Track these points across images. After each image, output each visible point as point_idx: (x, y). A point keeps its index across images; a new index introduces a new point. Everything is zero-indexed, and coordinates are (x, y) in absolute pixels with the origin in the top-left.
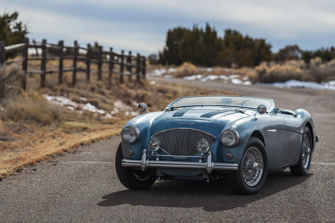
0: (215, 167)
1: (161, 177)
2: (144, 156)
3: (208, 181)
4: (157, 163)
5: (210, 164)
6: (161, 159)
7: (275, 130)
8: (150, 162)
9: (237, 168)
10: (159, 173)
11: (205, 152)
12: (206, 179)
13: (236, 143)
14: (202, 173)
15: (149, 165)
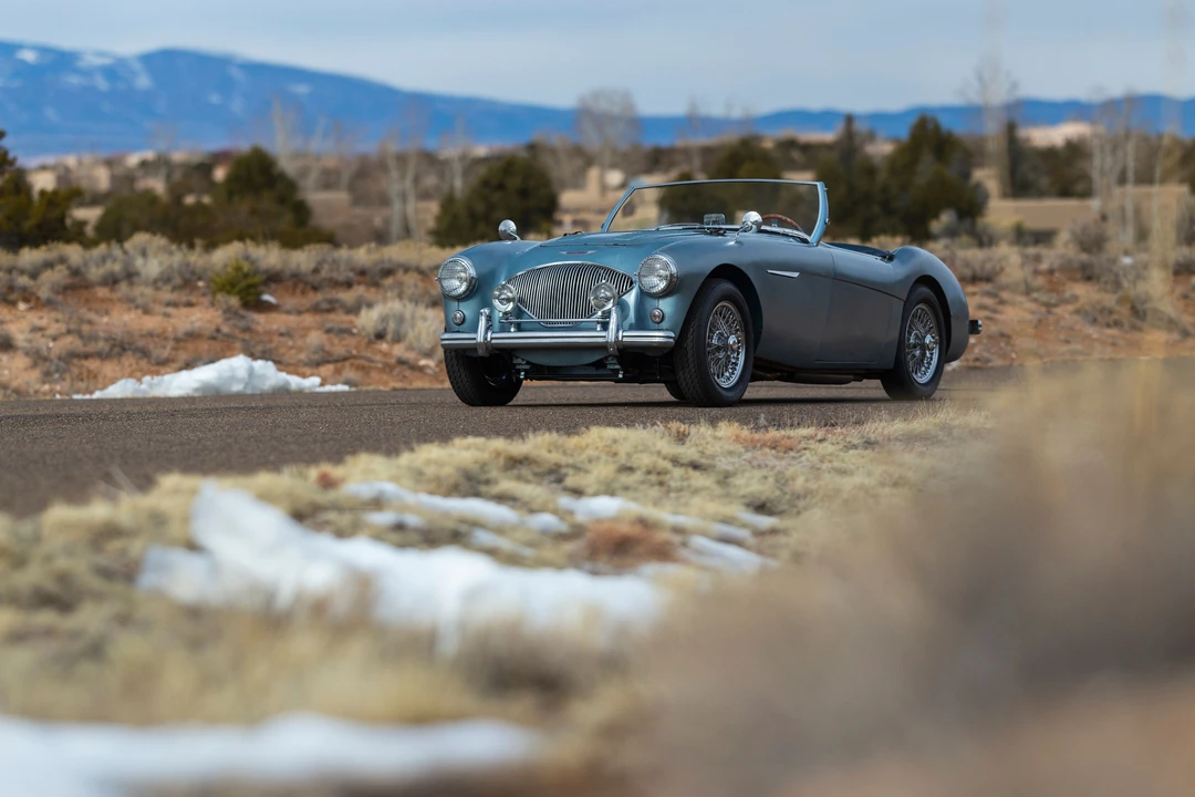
0: (626, 339)
1: (527, 371)
2: (482, 324)
3: (620, 376)
4: (513, 337)
5: (614, 334)
6: (519, 328)
7: (796, 275)
8: (495, 335)
9: (671, 340)
10: (519, 361)
11: (605, 309)
12: (617, 371)
13: (668, 286)
14: (606, 358)
15: (493, 341)
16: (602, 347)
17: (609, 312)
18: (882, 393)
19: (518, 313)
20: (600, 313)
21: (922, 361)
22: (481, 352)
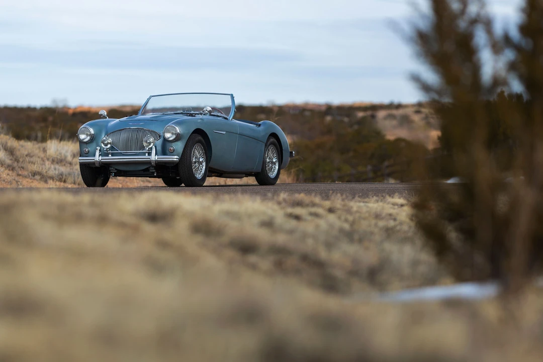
0: (159, 159)
1: (115, 173)
2: (97, 153)
3: (155, 175)
4: (110, 158)
5: (154, 157)
6: (113, 155)
7: (224, 133)
8: (103, 158)
9: (178, 160)
10: (112, 169)
11: (150, 147)
12: (154, 173)
13: (176, 138)
14: (149, 167)
15: (102, 160)
16: (149, 163)
17: (151, 148)
18: (256, 183)
19: (112, 148)
20: (147, 149)
21: (271, 169)
22: (97, 165)
